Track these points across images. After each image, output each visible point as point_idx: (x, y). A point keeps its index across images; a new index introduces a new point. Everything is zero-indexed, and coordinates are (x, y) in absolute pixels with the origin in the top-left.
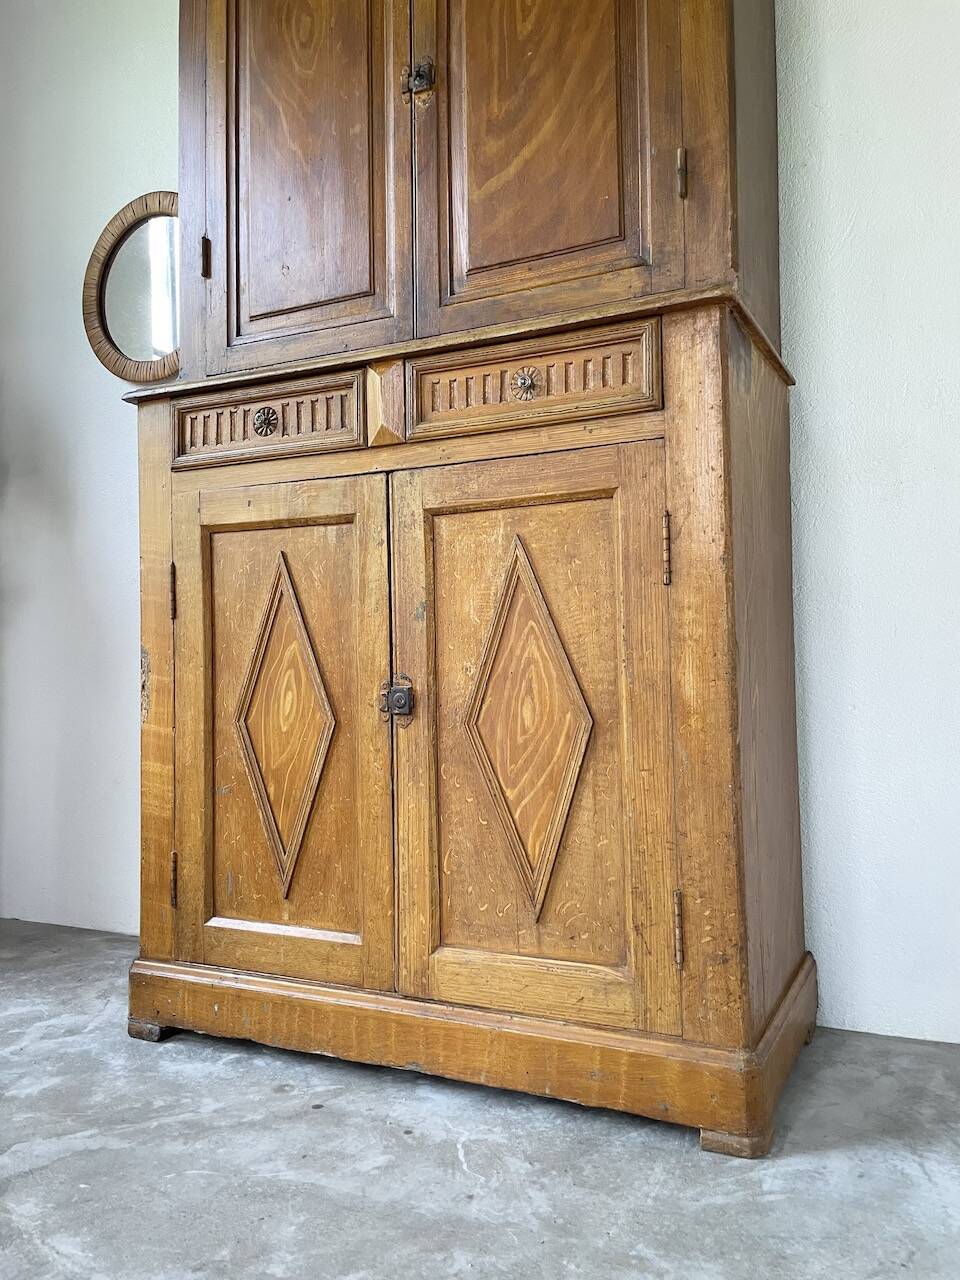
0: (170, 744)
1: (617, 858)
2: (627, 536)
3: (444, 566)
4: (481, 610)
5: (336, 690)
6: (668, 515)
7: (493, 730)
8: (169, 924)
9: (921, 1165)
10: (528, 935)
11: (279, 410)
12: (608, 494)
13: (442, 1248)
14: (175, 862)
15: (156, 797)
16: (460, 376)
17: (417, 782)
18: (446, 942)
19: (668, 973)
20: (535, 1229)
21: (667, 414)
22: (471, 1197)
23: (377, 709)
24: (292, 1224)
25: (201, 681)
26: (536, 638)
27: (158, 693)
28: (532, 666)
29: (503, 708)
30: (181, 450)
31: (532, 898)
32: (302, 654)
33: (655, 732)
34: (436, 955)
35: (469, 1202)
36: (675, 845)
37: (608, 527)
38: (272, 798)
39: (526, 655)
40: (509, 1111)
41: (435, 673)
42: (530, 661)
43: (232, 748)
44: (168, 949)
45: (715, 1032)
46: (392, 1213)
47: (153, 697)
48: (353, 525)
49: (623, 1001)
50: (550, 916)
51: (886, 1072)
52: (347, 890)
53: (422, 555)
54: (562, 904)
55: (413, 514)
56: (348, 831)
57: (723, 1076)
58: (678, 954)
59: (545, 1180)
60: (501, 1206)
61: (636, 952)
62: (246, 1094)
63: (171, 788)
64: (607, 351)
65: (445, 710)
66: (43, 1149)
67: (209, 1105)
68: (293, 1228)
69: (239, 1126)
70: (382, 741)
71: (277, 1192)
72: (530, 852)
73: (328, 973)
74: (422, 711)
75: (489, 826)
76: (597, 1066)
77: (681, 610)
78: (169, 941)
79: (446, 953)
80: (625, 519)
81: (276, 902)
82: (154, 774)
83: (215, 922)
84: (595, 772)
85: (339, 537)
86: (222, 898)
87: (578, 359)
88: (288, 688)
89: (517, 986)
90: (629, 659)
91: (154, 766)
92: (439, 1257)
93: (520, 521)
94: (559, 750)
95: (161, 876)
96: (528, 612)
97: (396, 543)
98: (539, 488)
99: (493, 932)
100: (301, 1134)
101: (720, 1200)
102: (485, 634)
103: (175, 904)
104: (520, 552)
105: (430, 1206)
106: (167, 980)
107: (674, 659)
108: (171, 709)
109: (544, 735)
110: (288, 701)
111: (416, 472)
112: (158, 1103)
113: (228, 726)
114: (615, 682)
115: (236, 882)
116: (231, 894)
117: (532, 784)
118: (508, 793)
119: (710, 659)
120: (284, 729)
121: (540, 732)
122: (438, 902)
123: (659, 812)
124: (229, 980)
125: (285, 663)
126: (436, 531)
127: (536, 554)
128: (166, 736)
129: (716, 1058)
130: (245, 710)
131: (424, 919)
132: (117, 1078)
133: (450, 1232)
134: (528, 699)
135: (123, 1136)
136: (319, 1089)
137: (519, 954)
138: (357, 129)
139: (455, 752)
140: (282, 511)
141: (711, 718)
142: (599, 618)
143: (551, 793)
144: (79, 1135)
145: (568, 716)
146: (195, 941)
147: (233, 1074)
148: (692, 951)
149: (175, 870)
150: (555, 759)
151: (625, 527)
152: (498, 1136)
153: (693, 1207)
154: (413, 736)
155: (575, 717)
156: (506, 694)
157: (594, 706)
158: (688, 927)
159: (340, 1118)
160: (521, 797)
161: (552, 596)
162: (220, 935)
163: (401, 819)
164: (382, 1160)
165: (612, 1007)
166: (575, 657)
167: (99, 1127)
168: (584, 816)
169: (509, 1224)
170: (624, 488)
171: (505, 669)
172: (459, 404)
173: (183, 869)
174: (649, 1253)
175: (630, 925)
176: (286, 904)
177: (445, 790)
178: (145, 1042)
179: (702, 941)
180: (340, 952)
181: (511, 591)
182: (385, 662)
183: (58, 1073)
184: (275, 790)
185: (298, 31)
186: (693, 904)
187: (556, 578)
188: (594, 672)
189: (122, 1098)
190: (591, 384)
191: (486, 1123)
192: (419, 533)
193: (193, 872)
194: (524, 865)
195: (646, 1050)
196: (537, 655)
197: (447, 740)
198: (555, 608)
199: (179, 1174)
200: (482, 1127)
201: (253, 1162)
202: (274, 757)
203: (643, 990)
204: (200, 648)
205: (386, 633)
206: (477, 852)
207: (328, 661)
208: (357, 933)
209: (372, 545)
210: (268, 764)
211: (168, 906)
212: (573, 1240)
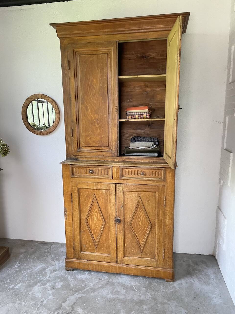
0: (72, 224)
1: (154, 244)
2: (158, 199)
3: (126, 199)
4: (132, 207)
5: (105, 217)
6: (165, 197)
7: (134, 225)
8: (73, 253)
9: (193, 280)
10: (139, 255)
11: (94, 170)
12: (156, 192)
13: (141, 305)
14: (74, 243)
15: (69, 232)
16: (130, 170)
17: (121, 233)
18: (126, 255)
19: (162, 260)
20: (151, 300)
21: (166, 182)
22: (140, 296)
23: (113, 221)
24: (119, 305)
25: (78, 214)
26: (142, 212)
27: (69, 215)
28: (141, 216)
29: (136, 222)
30: (73, 174)
31: (141, 250)
32: (98, 211)
33: (162, 228)
34: (124, 258)
35: (140, 297)
36: (163, 243)
37: (155, 197)
38: (93, 233)
39: (140, 214)
40: (137, 278)
41: (124, 216)
42: (141, 215)
43: (84, 225)
44: (73, 257)
45: (168, 267)
46: (132, 301)
47: (68, 216)
48: (108, 191)
49: (155, 263)
50: (143, 252)
51: (184, 262)
52: (108, 248)
53: (122, 198)
54: (145, 250)
55: (121, 191)
56: (107, 239)
57: (169, 273)
58: (163, 258)
59: (148, 291)
60: (145, 297)
61: (157, 257)
62: (95, 281)
63: (72, 231)
64: (156, 170)
65: (125, 222)
66: (73, 298)
67: (92, 284)
68: (120, 306)
69: (99, 288)
70: (114, 227)
71: (113, 300)
72: (140, 243)
73: (105, 260)
74: (122, 222)
75: (133, 239)
76: (151, 272)
77: (166, 211)
78: (73, 255)
79: (126, 258)
80: (158, 196)
81: (94, 249)
82: (68, 229)
83: (82, 252)
84: (151, 232)
85: (106, 192)
86: (83, 248)
87: (151, 171)
88: (95, 216)
89: (138, 262)
90: (158, 217)
91: (68, 227)
92: (142, 307)
93: (139, 194)
94: (145, 229)
95: (71, 245)
96: (141, 208)
97: (117, 196)
98: (144, 190)
99: (134, 254)
100: (109, 288)
101: (171, 290)
102: (133, 211)
103: (74, 249)
104: (140, 199)
105: (136, 298)
106: (74, 262)
107: (165, 217)
108: (72, 218)
109: (143, 226)
110: (95, 218)
111: (121, 184)
112: (83, 285)
113: (84, 222)
114: (155, 220)
115: (86, 246)
116: (85, 248)
117: (141, 233)
118: (137, 235)
119: (170, 218)
120: (95, 223)
121: (142, 226)
122: (124, 250)
123: (162, 239)
124: (86, 262)
125: (95, 212)
126: (124, 194)
127: (143, 200)
128: (71, 223)
129: (168, 270)
130: (87, 219)
131: (122, 253)
132: (72, 281)
133: (140, 303)
134: (140, 221)
135: (83, 293)
136: (106, 278)
137: (138, 257)
138: (106, 116)
139: (127, 228)
140: (94, 187)
141: (170, 226)
142: (153, 210)
143: (144, 235)
144: (76, 294)
145: (147, 224)
146: (78, 255)
147: (90, 277)
148: (165, 257)
149: (74, 245)
150: (145, 230)
151: (158, 198)
152: (137, 284)
153: (168, 292)
154: (120, 226)
155: (149, 224)
156: (137, 220)
157: (152, 223)
158: (165, 254)
159: (113, 284)
160: (139, 235)
161: (145, 206)
162: (84, 255)
163: (118, 238)
164: (124, 291)
165: (153, 264)
166: (149, 215)
167: (78, 292)
168: (149, 238)
169: (147, 300)
170: (158, 192)
171: (137, 216)
172: (130, 174)
173: (75, 244)
174: (166, 301)
175: (156, 253)
176: (96, 250)
177: (126, 234)
178: (70, 271)
179: (167, 255)
180: (107, 257)
181: (138, 205)
182: (115, 214)
183: (61, 281)
184: (93, 232)
185: (92, 92)
186: (166, 251)
187: (146, 203)
188: (152, 218)
189: (76, 285)
190: (153, 175)
191: (134, 281)
192: (122, 194)
193: (77, 245)
194: (139, 245)
195: (158, 270)
196: (142, 215)
197: (126, 227)
198: (145, 208)
199: (97, 299)
200: (135, 282)
201: (106, 295)
202: (93, 227)
203: (158, 262)
204: (78, 209)
205: (115, 210)
206: (131, 243)
207: (104, 213)
208: (109, 254)
209: (113, 195)
210: (92, 228)
211: (72, 250)
212: (157, 301)
